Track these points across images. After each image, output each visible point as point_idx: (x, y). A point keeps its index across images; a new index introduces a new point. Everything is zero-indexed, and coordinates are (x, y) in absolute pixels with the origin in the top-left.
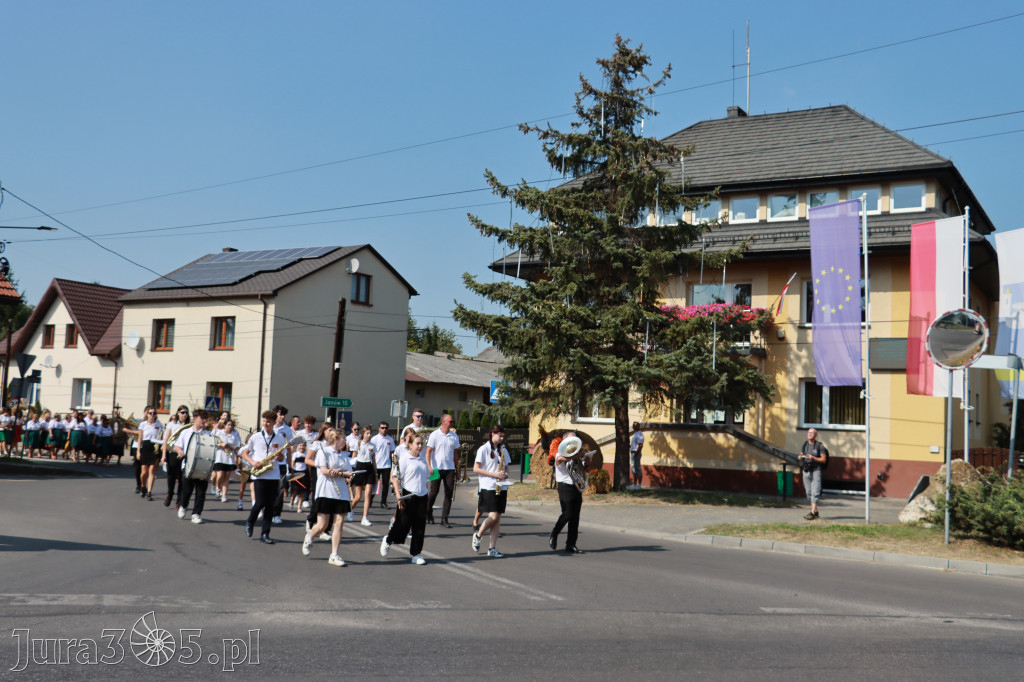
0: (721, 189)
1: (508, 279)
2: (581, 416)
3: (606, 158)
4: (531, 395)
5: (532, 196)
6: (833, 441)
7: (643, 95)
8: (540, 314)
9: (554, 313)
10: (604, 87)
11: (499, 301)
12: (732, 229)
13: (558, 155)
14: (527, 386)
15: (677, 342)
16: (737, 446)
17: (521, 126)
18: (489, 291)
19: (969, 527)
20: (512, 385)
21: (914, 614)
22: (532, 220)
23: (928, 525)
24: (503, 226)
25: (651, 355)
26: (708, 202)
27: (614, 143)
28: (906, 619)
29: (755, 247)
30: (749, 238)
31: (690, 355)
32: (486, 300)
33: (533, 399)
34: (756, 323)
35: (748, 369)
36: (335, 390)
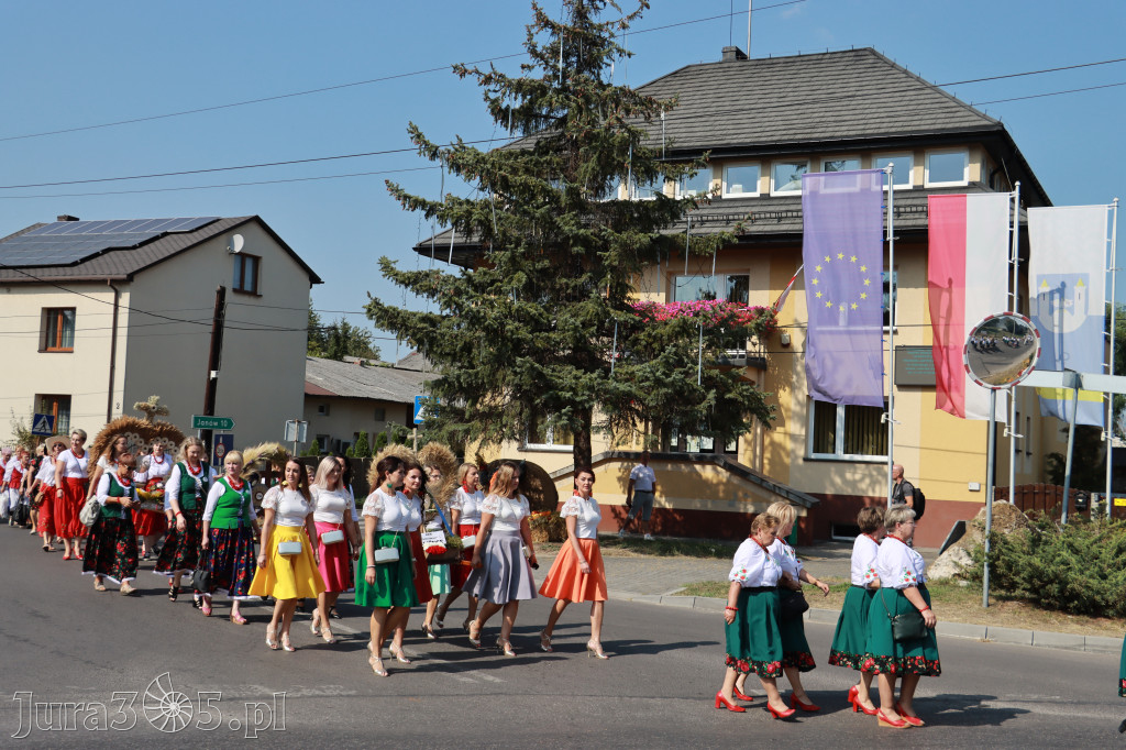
0: (711, 154)
1: (438, 265)
2: (531, 441)
3: (566, 112)
4: (467, 416)
5: (470, 159)
6: (849, 476)
7: (613, 31)
8: (478, 312)
9: (496, 310)
10: (564, 19)
11: (425, 295)
12: (726, 205)
13: (504, 106)
14: (460, 404)
15: (654, 350)
16: (728, 480)
17: (455, 68)
18: (414, 281)
19: (1013, 586)
20: (442, 402)
22: (468, 189)
23: (963, 583)
24: (432, 197)
25: (620, 366)
26: (695, 170)
27: (575, 93)
29: (754, 229)
30: (746, 217)
31: (669, 367)
32: (409, 293)
33: (468, 421)
34: (753, 325)
35: (742, 385)
36: (210, 407)
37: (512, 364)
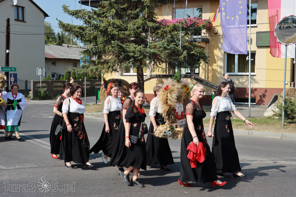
2: (125, 72)
4: (96, 62)
6: (241, 80)
8: (97, 24)
9: (104, 24)
11: (80, 19)
14: (94, 58)
15: (164, 36)
18: (75, 14)
19: (294, 118)
21: (260, 159)
23: (276, 118)
25: (151, 43)
28: (256, 162)
31: (169, 42)
32: (74, 18)
33: (98, 65)
34: (202, 26)
35: (197, 48)
36: (7, 63)
37: (110, 43)
